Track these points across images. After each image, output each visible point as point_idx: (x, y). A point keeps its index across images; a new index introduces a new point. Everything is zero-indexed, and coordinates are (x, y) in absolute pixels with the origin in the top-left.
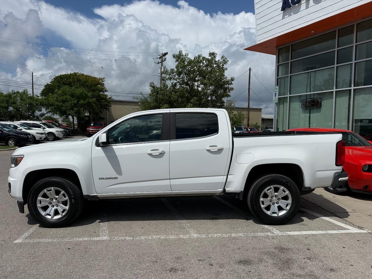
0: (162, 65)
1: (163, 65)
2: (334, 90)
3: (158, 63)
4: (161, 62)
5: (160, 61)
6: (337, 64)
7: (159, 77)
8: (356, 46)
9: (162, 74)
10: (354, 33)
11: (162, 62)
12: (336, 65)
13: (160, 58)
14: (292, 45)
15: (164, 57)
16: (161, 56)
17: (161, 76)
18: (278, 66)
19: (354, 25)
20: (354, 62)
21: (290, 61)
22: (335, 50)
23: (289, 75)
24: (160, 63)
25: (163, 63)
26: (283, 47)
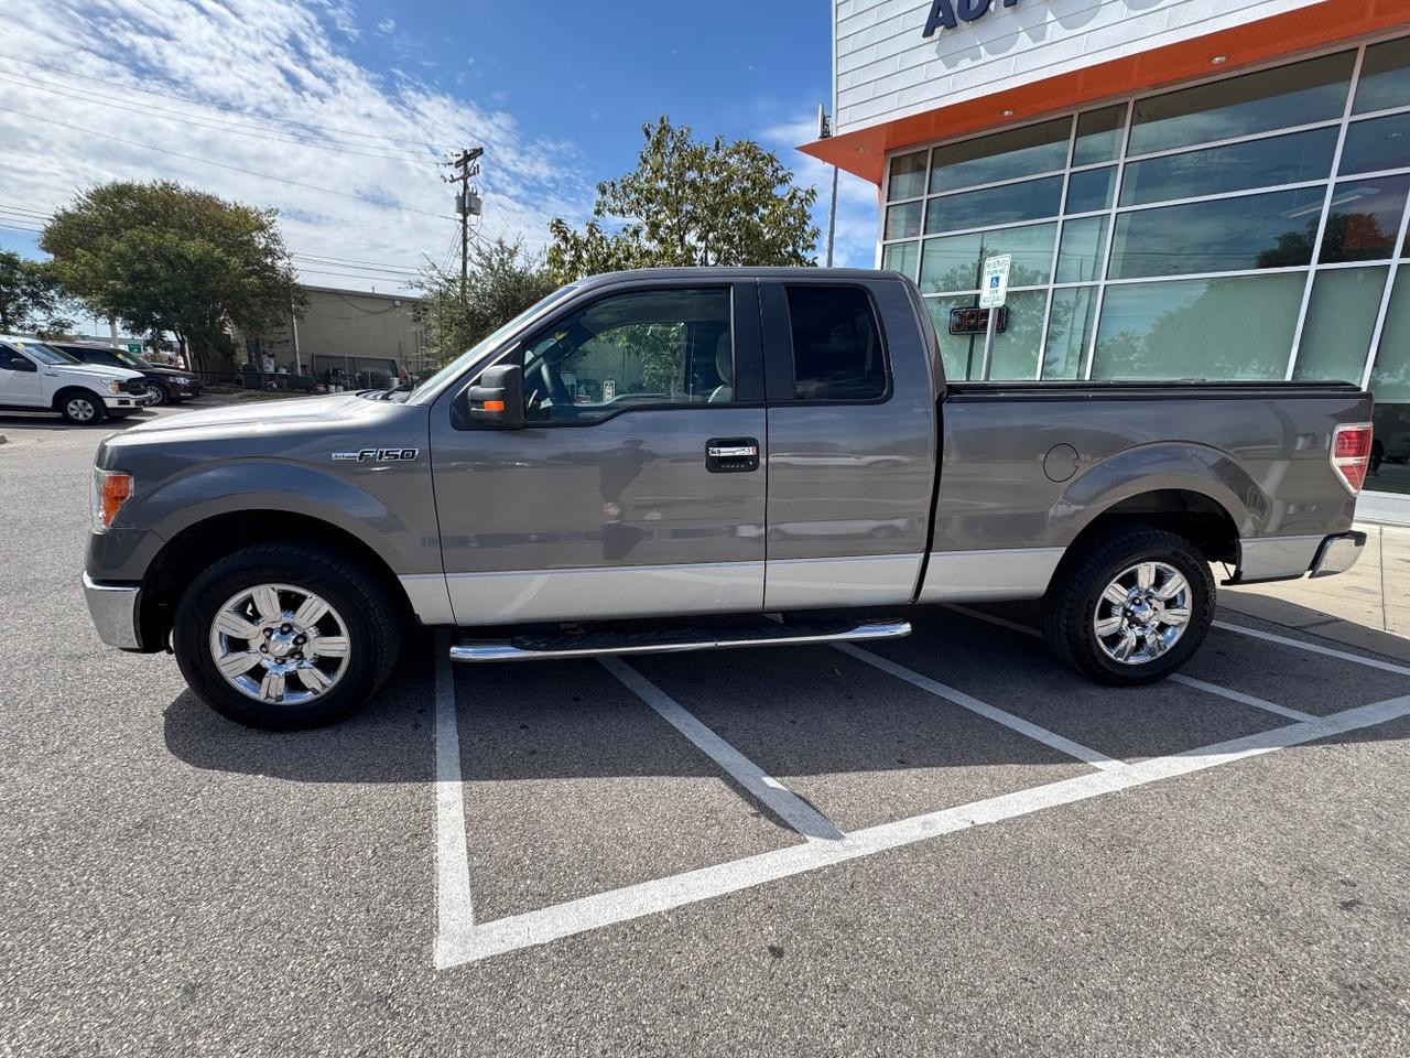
0: (466, 187)
1: (470, 186)
2: (1051, 286)
3: (453, 181)
4: (462, 178)
5: (458, 173)
6: (1065, 213)
7: (459, 223)
8: (1125, 164)
9: (465, 216)
10: (1124, 126)
11: (465, 179)
12: (1061, 217)
13: (458, 164)
14: (934, 149)
15: (470, 164)
16: (461, 157)
17: (464, 222)
18: (888, 207)
19: (1127, 103)
20: (1114, 210)
21: (925, 198)
22: (1064, 175)
23: (921, 238)
24: (458, 179)
25: (469, 181)
26: (907, 152)
